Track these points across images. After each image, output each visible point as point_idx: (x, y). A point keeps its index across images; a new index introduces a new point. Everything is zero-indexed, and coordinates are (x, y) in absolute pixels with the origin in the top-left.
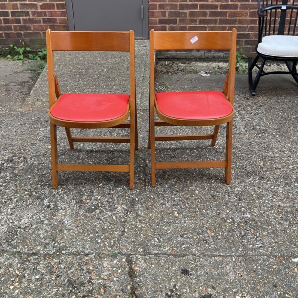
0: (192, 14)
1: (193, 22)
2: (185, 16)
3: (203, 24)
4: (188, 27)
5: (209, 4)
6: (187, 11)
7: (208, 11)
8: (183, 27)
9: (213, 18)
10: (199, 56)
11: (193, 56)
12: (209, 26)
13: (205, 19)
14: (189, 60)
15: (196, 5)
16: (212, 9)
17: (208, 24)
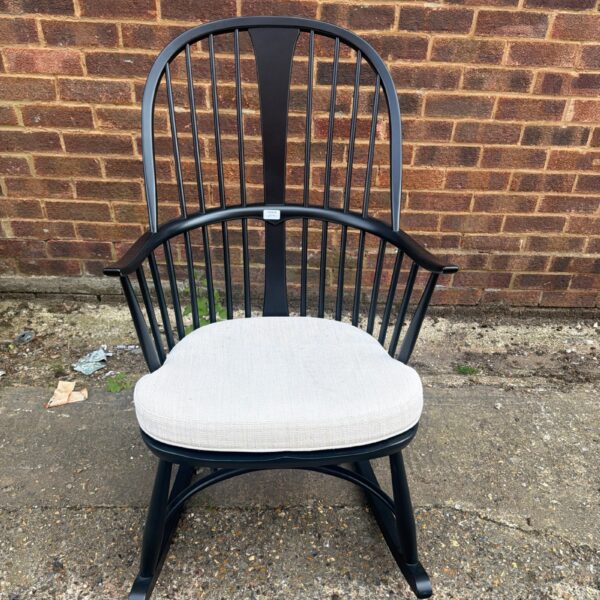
0: (44, 165)
1: (60, 192)
2: (22, 172)
3: (94, 198)
4: (43, 205)
5: (98, 136)
6: (28, 156)
7: (100, 158)
8: (24, 202)
9: (124, 181)
10: (105, 288)
11: (85, 287)
12: (117, 203)
13: (97, 183)
14: (75, 299)
15: (54, 138)
16: (114, 151)
17: (111, 197)
